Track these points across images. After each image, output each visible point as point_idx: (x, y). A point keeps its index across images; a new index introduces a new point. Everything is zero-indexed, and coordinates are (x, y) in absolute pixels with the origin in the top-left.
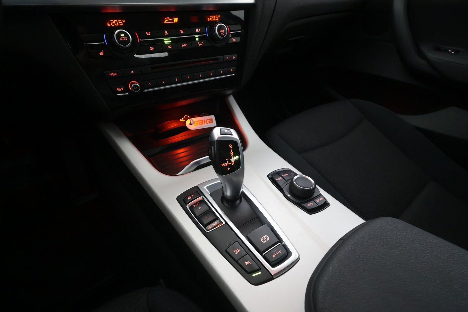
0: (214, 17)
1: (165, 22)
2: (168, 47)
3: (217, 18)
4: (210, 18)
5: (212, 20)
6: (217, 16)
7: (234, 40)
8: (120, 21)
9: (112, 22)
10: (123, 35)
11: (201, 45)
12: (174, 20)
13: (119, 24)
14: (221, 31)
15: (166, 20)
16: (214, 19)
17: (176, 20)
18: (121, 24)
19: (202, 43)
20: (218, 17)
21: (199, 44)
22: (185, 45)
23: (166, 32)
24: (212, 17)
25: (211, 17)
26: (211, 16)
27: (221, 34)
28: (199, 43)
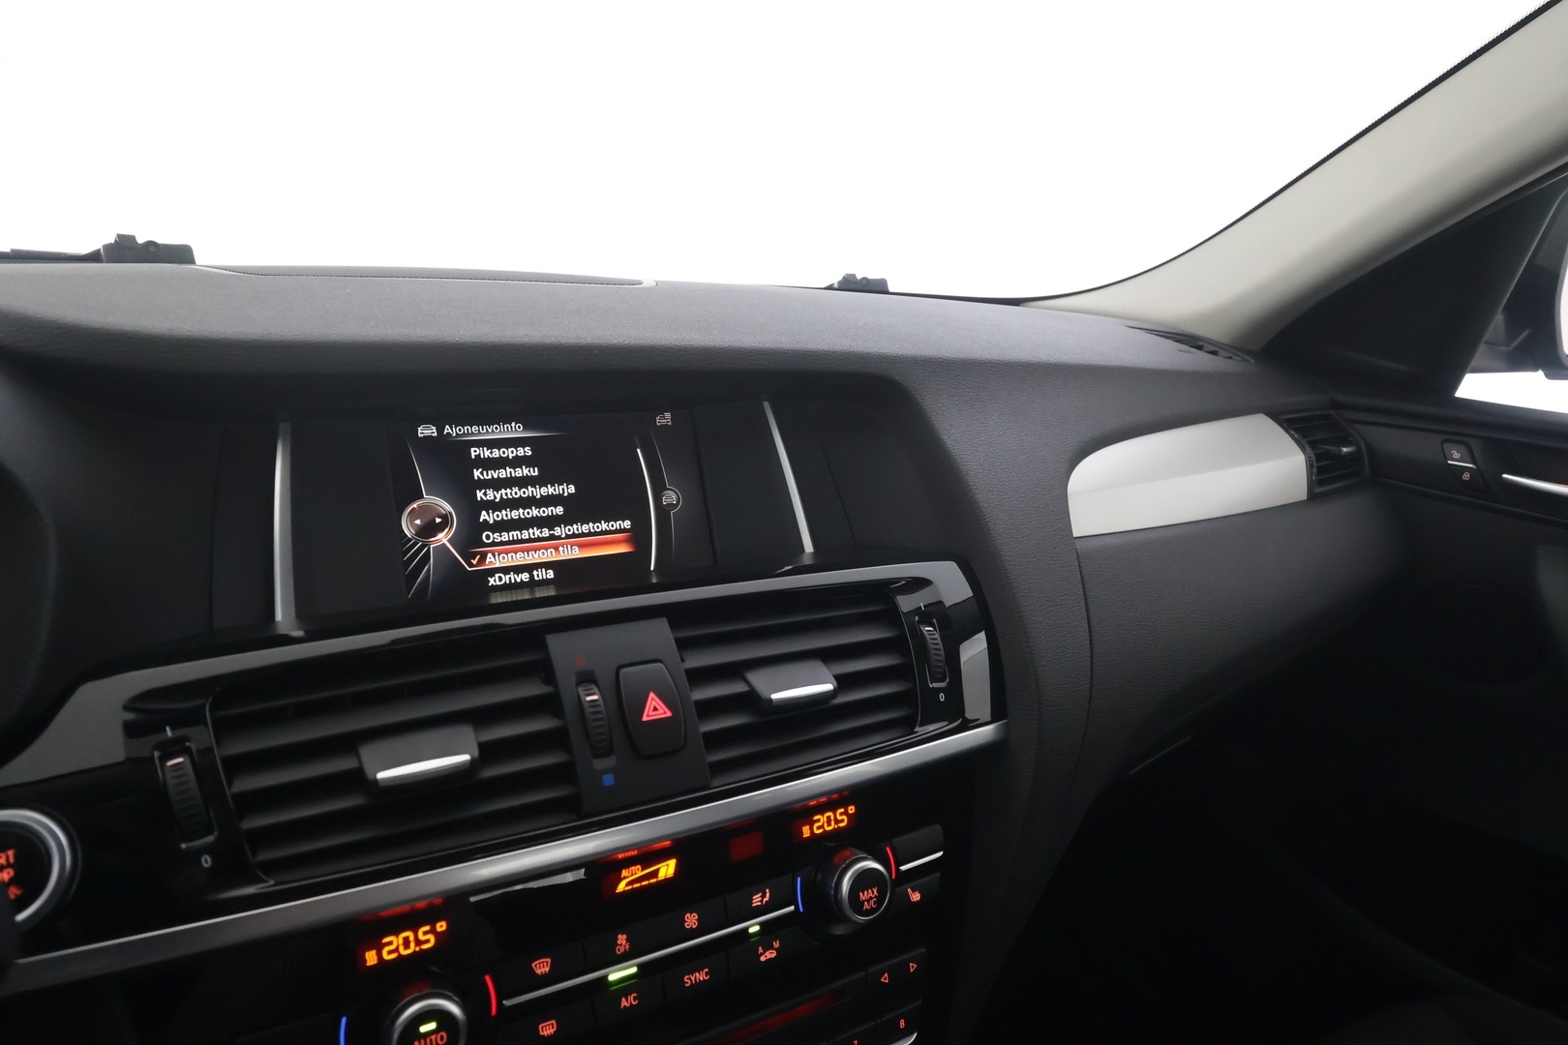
0: (829, 818)
1: (622, 887)
2: (624, 1003)
3: (839, 818)
4: (811, 823)
5: (820, 831)
6: (842, 810)
7: (916, 897)
8: (425, 933)
9: (390, 943)
10: (432, 1026)
11: (770, 954)
12: (659, 869)
13: (418, 942)
14: (863, 896)
15: (625, 878)
16: (829, 824)
17: (667, 869)
18: (428, 941)
19: (776, 944)
20: (846, 813)
21: (762, 954)
22: (701, 976)
23: (622, 939)
24: (821, 819)
25: (819, 820)
26: (816, 818)
27: (866, 906)
28: (761, 950)
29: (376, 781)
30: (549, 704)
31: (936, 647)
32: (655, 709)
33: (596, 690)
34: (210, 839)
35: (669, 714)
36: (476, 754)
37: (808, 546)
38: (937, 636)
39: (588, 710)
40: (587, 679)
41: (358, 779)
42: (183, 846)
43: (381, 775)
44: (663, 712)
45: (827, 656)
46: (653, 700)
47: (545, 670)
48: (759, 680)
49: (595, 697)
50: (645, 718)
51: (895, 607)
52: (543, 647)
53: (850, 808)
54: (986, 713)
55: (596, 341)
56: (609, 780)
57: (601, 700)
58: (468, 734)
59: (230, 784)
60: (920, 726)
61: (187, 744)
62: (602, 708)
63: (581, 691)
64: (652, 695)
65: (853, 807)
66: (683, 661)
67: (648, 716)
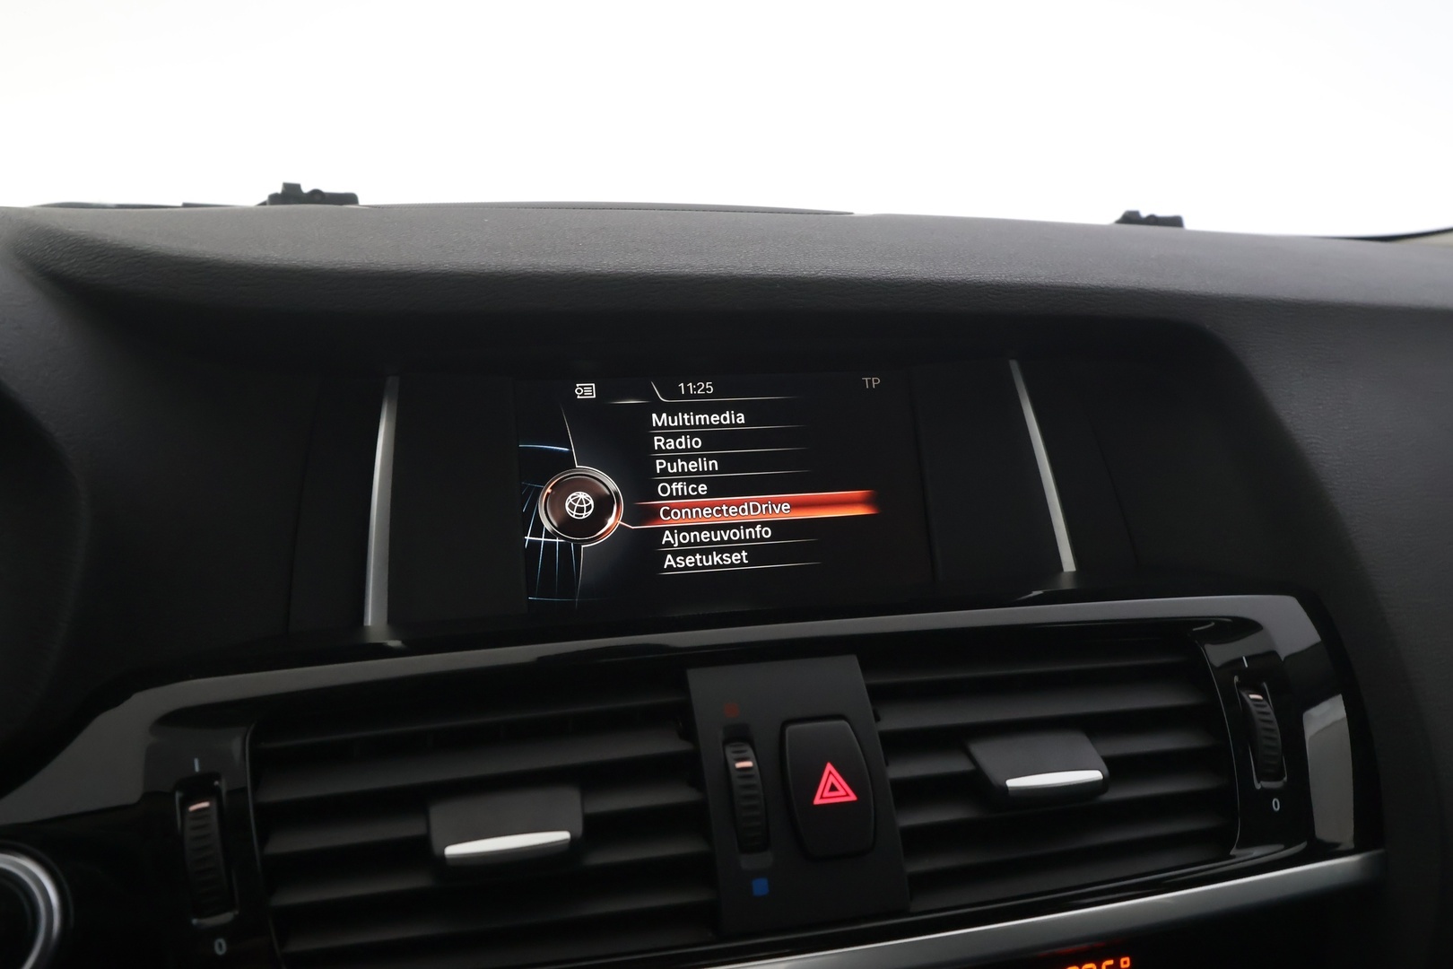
6: (1110, 962)
29: (443, 857)
30: (684, 768)
31: (1268, 726)
32: (833, 789)
33: (750, 753)
34: (226, 917)
35: (853, 797)
36: (579, 830)
37: (1068, 563)
38: (1268, 709)
39: (737, 782)
40: (739, 736)
41: (422, 852)
42: (195, 921)
43: (452, 850)
44: (845, 794)
45: (1095, 727)
46: (830, 775)
47: (681, 718)
48: (988, 755)
49: (748, 764)
50: (817, 801)
51: (1201, 659)
52: (682, 685)
53: (1122, 960)
54: (1346, 836)
55: (780, 272)
56: (760, 887)
57: (757, 767)
58: (571, 801)
59: (264, 840)
60: (1238, 848)
61: (216, 783)
62: (757, 781)
63: (729, 751)
64: (829, 767)
65: (1128, 959)
66: (877, 719)
67: (822, 797)
